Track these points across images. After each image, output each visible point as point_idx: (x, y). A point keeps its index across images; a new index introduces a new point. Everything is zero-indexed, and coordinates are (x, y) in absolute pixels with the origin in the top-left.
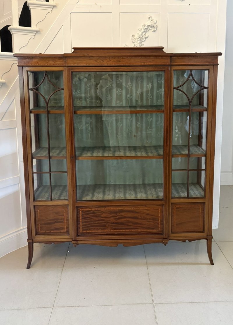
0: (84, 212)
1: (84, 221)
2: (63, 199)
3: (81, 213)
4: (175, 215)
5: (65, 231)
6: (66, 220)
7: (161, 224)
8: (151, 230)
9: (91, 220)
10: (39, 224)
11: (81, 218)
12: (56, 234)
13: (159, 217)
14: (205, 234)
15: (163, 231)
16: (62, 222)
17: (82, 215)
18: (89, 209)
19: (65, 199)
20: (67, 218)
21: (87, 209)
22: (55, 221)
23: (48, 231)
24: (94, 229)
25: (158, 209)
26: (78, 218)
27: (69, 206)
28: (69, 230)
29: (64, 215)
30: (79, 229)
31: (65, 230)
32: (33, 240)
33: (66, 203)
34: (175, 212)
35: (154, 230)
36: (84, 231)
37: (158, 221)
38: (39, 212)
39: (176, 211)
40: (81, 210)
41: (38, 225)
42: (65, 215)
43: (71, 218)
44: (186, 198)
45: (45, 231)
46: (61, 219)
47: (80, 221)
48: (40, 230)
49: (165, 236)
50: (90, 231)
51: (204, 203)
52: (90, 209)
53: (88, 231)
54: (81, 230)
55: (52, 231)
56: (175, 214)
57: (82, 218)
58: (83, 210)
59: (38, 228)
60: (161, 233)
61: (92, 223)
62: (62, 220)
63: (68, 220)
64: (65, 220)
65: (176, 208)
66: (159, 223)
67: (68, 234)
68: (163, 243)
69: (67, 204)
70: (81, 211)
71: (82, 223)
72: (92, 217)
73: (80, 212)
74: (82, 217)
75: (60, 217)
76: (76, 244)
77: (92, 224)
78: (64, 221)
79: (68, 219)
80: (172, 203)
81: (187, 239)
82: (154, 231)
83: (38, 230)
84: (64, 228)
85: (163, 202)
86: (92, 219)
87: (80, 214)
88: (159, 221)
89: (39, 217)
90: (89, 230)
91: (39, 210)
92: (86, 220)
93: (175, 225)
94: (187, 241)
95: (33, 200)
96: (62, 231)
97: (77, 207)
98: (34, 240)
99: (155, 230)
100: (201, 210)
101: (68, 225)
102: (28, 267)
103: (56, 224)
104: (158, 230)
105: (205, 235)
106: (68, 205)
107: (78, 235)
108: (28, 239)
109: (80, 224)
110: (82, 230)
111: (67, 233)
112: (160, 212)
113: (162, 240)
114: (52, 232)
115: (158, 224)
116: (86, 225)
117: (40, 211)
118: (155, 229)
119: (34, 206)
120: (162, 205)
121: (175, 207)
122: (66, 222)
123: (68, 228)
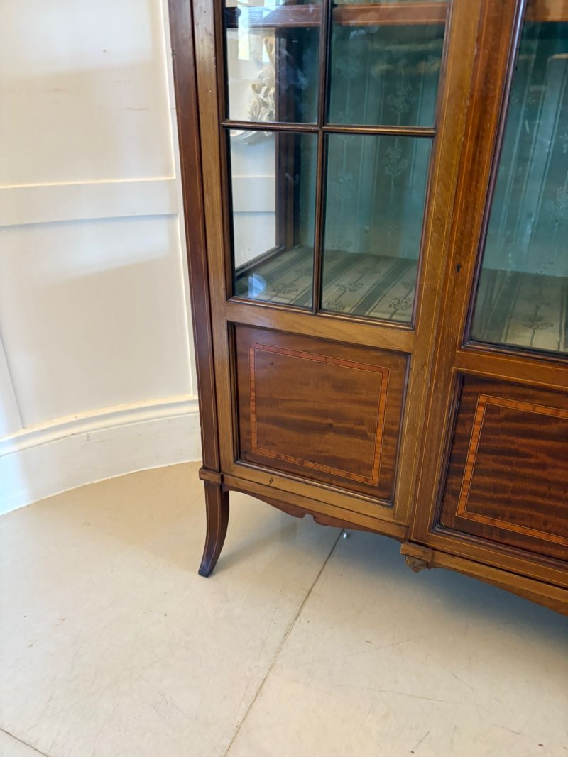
0: (502, 415)
1: (490, 463)
2: (387, 316)
3: (479, 417)
5: (371, 483)
6: (387, 432)
9: (538, 473)
10: (253, 419)
11: (474, 445)
12: (331, 484)
16: (363, 435)
17: (484, 430)
18: (540, 410)
19: (394, 317)
20: (393, 423)
21: (525, 407)
22: (330, 421)
23: (291, 460)
24: (545, 523)
26: (456, 440)
27: (414, 363)
28: (393, 481)
29: (375, 404)
30: (448, 497)
31: (376, 478)
32: (222, 478)
33: (398, 340)
36: (479, 519)
38: (252, 359)
40: (482, 399)
41: (248, 419)
42: (382, 405)
43: (413, 428)
45: (278, 456)
46: (361, 422)
47: (463, 460)
48: (258, 442)
50: (517, 529)
52: (548, 411)
53: (500, 524)
54: (463, 503)
55: (309, 465)
57: (481, 450)
58: (495, 401)
59: (249, 433)
61: (543, 489)
62: (364, 428)
63: (393, 433)
64: (380, 431)
67: (389, 499)
69: (402, 347)
70: (481, 409)
71: (475, 473)
72: (549, 460)
73: (474, 410)
74: (482, 440)
75: (355, 410)
76: (419, 562)
77: (536, 494)
78: (375, 431)
79: (395, 428)
83: (249, 441)
84: (370, 468)
86: (543, 466)
87: (472, 419)
89: (253, 386)
90: (512, 518)
91: (252, 352)
92: (505, 463)
95: (223, 293)
96: (356, 477)
97: (464, 380)
98: (230, 480)
101: (395, 457)
102: (208, 569)
103: (330, 436)
106: (407, 355)
107: (438, 521)
108: (205, 468)
109: (460, 473)
110: (468, 509)
111: (385, 492)
114: (308, 469)
116: (496, 489)
117: (257, 355)
119: (232, 327)
122: (385, 443)
123: (389, 472)
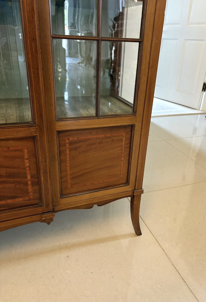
4: (68, 159)
7: (33, 184)
8: (9, 201)
13: (28, 168)
14: (128, 188)
15: (40, 198)
25: (21, 151)
34: (68, 152)
35: (16, 200)
37: (26, 177)
39: (70, 151)
44: (94, 117)
49: (47, 206)
51: (132, 127)
56: (68, 156)
60: (37, 202)
65: (70, 143)
66: (29, 183)
68: (44, 221)
80: (59, 132)
81: (95, 203)
82: (19, 201)
85: (32, 131)
88: (29, 177)
93: (69, 181)
94: (95, 206)
99: (20, 199)
100: (124, 144)
104: (26, 198)
105: (130, 190)
112: (26, 157)
113: (39, 216)
115: (26, 184)
118: (19, 197)
120: (33, 138)
121: (67, 141)
